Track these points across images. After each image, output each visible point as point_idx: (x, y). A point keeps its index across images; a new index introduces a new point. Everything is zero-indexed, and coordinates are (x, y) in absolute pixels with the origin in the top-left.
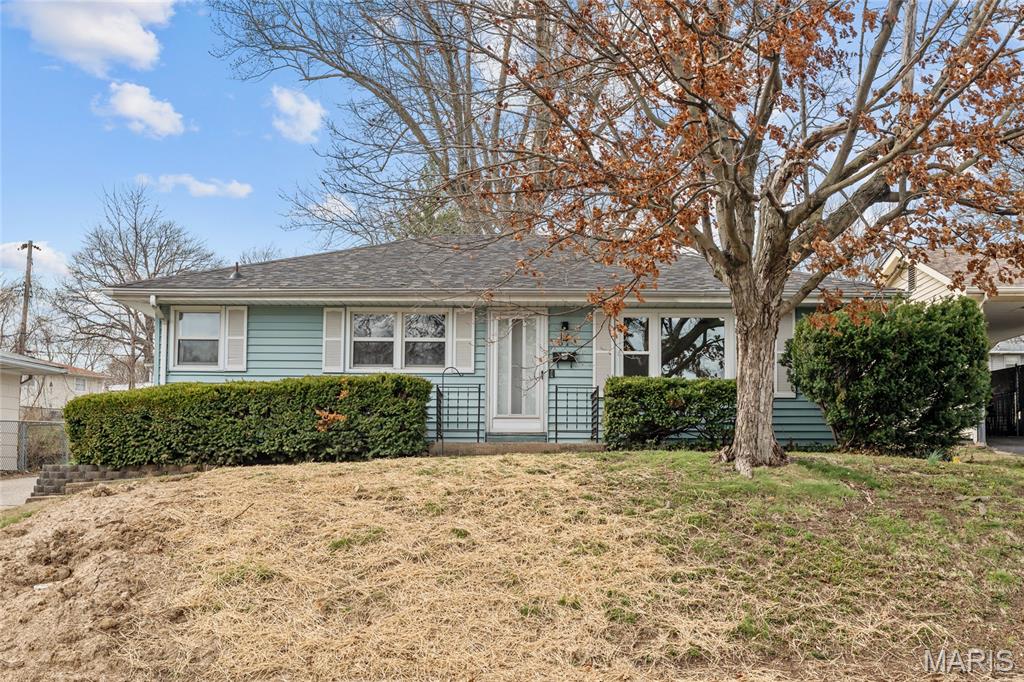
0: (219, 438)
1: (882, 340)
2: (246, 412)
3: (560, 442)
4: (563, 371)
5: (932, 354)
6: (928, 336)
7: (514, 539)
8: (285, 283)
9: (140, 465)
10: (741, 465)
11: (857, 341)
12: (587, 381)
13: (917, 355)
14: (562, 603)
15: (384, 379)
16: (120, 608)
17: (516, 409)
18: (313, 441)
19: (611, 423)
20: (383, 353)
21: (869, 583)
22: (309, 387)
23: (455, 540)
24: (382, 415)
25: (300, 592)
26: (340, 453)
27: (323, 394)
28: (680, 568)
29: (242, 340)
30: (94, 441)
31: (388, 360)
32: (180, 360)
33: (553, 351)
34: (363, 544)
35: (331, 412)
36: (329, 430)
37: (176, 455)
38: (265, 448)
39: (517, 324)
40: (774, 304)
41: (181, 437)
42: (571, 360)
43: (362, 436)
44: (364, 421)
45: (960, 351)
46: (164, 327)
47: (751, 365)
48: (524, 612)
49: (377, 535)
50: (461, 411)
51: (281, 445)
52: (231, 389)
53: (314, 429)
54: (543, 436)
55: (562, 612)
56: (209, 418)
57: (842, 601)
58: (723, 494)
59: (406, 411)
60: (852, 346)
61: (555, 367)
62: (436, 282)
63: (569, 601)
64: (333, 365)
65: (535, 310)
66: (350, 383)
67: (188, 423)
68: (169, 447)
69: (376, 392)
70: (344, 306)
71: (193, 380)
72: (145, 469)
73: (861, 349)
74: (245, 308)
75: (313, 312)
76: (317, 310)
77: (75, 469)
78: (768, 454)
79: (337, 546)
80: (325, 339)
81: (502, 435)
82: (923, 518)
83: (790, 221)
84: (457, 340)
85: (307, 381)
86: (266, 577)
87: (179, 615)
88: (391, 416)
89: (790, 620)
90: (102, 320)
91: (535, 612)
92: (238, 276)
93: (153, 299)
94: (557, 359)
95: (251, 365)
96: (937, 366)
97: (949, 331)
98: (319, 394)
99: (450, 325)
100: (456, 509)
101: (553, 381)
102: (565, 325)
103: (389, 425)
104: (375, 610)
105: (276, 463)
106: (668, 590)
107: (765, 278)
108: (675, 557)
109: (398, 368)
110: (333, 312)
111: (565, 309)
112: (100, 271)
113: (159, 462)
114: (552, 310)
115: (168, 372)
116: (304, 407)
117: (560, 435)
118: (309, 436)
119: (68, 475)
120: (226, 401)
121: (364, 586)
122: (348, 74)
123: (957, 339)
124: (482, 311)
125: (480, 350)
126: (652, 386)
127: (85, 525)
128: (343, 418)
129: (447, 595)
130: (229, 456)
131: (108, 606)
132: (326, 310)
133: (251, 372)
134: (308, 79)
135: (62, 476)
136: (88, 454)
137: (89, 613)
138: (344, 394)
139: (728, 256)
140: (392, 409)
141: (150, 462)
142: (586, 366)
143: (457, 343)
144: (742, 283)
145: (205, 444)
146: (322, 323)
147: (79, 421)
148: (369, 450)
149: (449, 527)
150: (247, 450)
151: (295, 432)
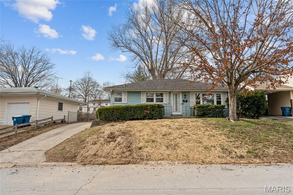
0: (126, 115)
1: (248, 98)
2: (131, 110)
3: (187, 116)
4: (185, 103)
5: (257, 100)
6: (256, 97)
7: (196, 134)
8: (135, 87)
9: (111, 120)
10: (232, 120)
11: (243, 98)
12: (189, 105)
13: (255, 100)
14: (211, 146)
15: (156, 105)
16: (129, 147)
17: (176, 110)
18: (143, 116)
19: (197, 113)
20: (152, 100)
21: (268, 143)
22: (142, 106)
23: (185, 134)
24: (156, 111)
25: (160, 144)
26: (148, 118)
27: (145, 107)
28: (230, 140)
29: (126, 98)
30: (103, 116)
31: (153, 101)
32: (115, 101)
33: (183, 100)
34: (168, 135)
35: (147, 111)
36: (146, 114)
37: (118, 119)
38: (135, 117)
39: (176, 95)
40: (236, 91)
41: (119, 115)
42: (187, 101)
43: (152, 115)
44: (153, 112)
45: (262, 100)
46: (112, 95)
47: (232, 102)
48: (205, 148)
49: (170, 134)
50: (169, 111)
51: (138, 117)
52: (128, 106)
53: (143, 114)
54: (181, 115)
55: (212, 148)
56: (124, 112)
57: (264, 146)
58: (232, 126)
59: (160, 111)
60: (242, 99)
61: (183, 102)
62: (162, 87)
63: (213, 146)
64: (143, 102)
65: (179, 92)
66: (150, 105)
67: (121, 113)
68: (117, 117)
69: (155, 107)
70: (145, 91)
71: (118, 105)
72: (112, 121)
73: (244, 99)
74: (127, 92)
76: (140, 92)
77: (99, 121)
78: (236, 119)
79: (164, 135)
80: (141, 98)
81: (174, 115)
82: (271, 130)
83: (241, 76)
84: (166, 98)
85: (142, 105)
86: (153, 141)
87: (140, 148)
88: (157, 111)
89: (256, 150)
90: (78, 94)
91: (207, 148)
92: (125, 86)
93: (111, 90)
94: (184, 101)
95: (128, 102)
96: (258, 102)
97: (260, 96)
98: (144, 107)
99: (164, 95)
100: (182, 129)
101: (183, 105)
102: (185, 95)
103: (157, 113)
104: (176, 147)
105: (136, 120)
106: (231, 144)
107: (234, 86)
108: (229, 138)
109: (155, 103)
110: (143, 93)
111: (185, 92)
112: (78, 86)
113: (115, 120)
114: (183, 92)
115: (113, 103)
116: (142, 110)
117: (187, 115)
118: (143, 115)
119: (98, 122)
120: (127, 109)
121: (172, 143)
122: (131, 51)
123: (262, 98)
124: (170, 93)
125: (170, 99)
126: (205, 106)
127: (115, 131)
128: (149, 112)
129: (189, 145)
130: (128, 119)
131: (127, 146)
132: (141, 92)
134: (123, 52)
135: (97, 122)
136: (102, 118)
137: (125, 148)
138: (149, 107)
139: (228, 82)
140: (158, 110)
141: (114, 120)
142: (189, 102)
144: (231, 87)
145: (124, 116)
146: (141, 95)
147: (100, 112)
148: (153, 118)
149: (183, 132)
150: (131, 118)
151: (140, 114)
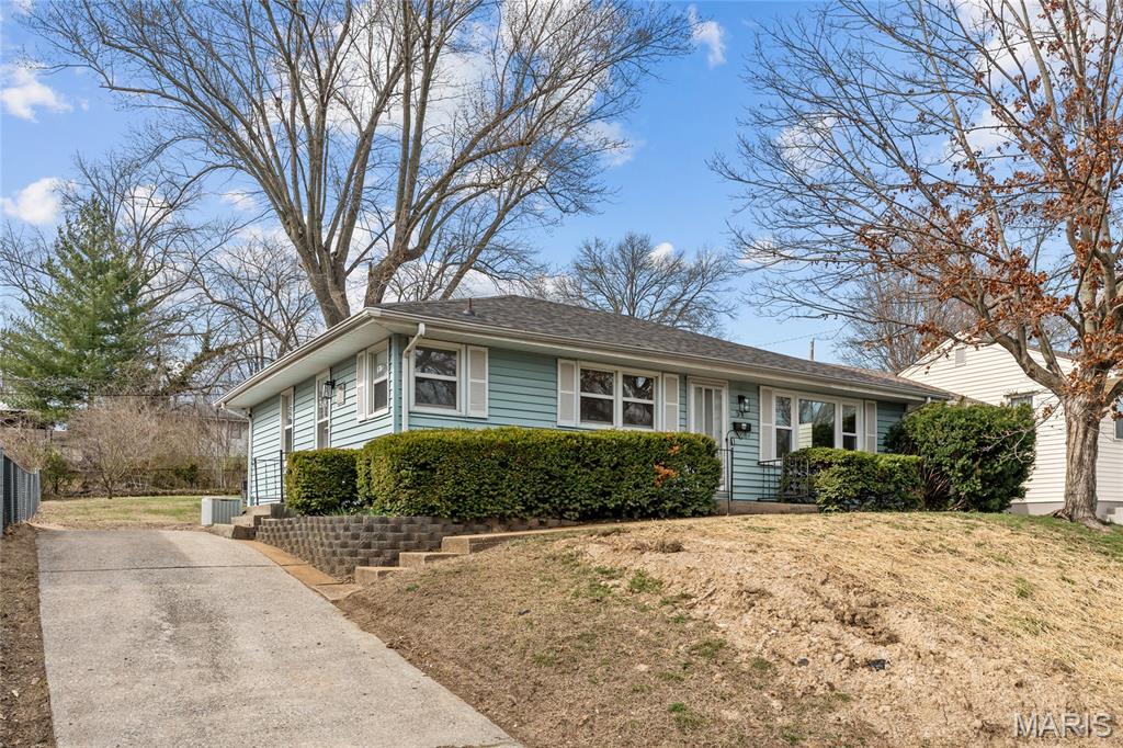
4: (740, 441)
18: (651, 496)
22: (650, 441)
27: (659, 449)
29: (483, 385)
30: (446, 490)
31: (608, 418)
32: (417, 402)
33: (733, 420)
35: (665, 467)
36: (663, 485)
39: (708, 391)
42: (749, 428)
44: (691, 478)
46: (405, 361)
51: (626, 499)
53: (653, 485)
64: (566, 418)
65: (720, 381)
66: (678, 439)
69: (698, 449)
70: (576, 359)
74: (486, 350)
75: (548, 361)
76: (552, 360)
80: (560, 391)
84: (666, 404)
93: (423, 328)
94: (737, 427)
95: (491, 412)
99: (660, 389)
102: (741, 399)
109: (618, 425)
110: (567, 364)
111: (741, 385)
114: (734, 383)
115: (408, 412)
116: (646, 461)
118: (651, 492)
124: (683, 379)
125: (682, 415)
128: (674, 474)
130: (577, 510)
132: (560, 361)
133: (492, 420)
136: (434, 503)
138: (674, 449)
143: (667, 406)
146: (557, 375)
148: (688, 507)
151: (638, 486)
